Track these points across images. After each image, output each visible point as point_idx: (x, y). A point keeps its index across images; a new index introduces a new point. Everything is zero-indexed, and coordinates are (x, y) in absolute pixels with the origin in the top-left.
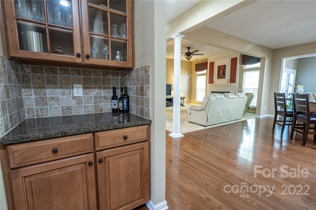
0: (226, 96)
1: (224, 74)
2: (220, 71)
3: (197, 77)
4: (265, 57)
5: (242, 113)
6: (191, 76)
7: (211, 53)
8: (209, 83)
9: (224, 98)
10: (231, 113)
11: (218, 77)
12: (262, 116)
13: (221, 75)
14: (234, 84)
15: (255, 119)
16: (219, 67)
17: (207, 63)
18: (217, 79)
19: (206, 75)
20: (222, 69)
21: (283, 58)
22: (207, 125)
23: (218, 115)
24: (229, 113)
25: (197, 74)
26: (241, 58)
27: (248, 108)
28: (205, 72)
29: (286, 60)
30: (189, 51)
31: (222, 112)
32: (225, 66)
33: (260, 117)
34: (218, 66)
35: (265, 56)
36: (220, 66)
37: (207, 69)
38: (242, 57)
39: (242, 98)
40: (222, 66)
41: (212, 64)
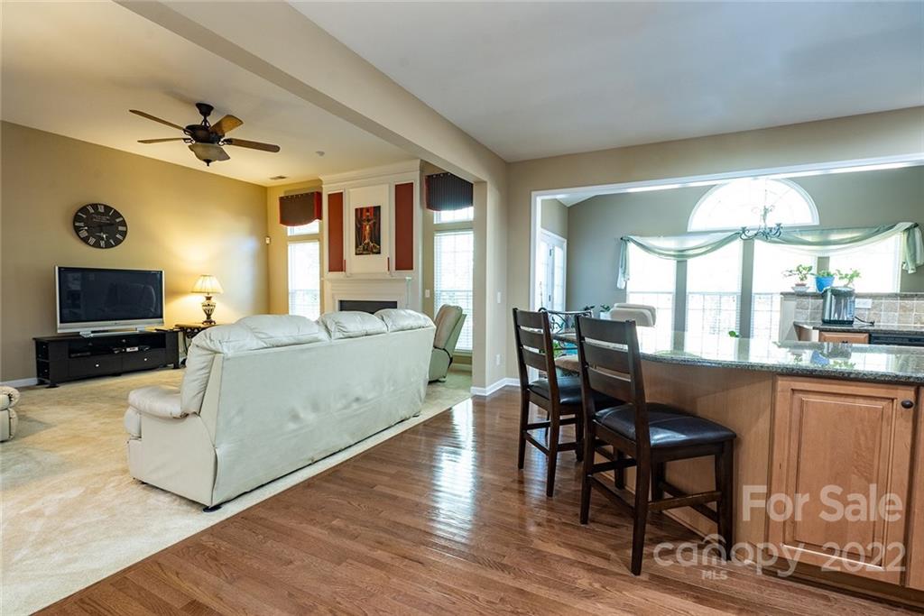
0: (332, 328)
1: (376, 238)
2: (361, 225)
3: (289, 248)
4: (485, 182)
5: (419, 391)
6: (268, 242)
7: (322, 154)
8: (331, 270)
9: (317, 340)
10: (368, 401)
11: (357, 247)
12: (489, 390)
13: (366, 241)
14: (407, 275)
15: (470, 402)
16: (359, 212)
17: (319, 195)
18: (356, 254)
19: (319, 240)
20: (369, 221)
21: (533, 193)
22: (215, 503)
23: (292, 426)
24: (355, 406)
25: (289, 234)
26: (425, 187)
27: (451, 359)
28: (313, 227)
29: (542, 201)
30: (205, 121)
31: (316, 408)
32: (377, 209)
33: (485, 392)
34: (356, 210)
35: (485, 179)
36: (362, 209)
37: (320, 217)
38: (426, 182)
39: (411, 329)
40: (368, 210)
41: (337, 199)
